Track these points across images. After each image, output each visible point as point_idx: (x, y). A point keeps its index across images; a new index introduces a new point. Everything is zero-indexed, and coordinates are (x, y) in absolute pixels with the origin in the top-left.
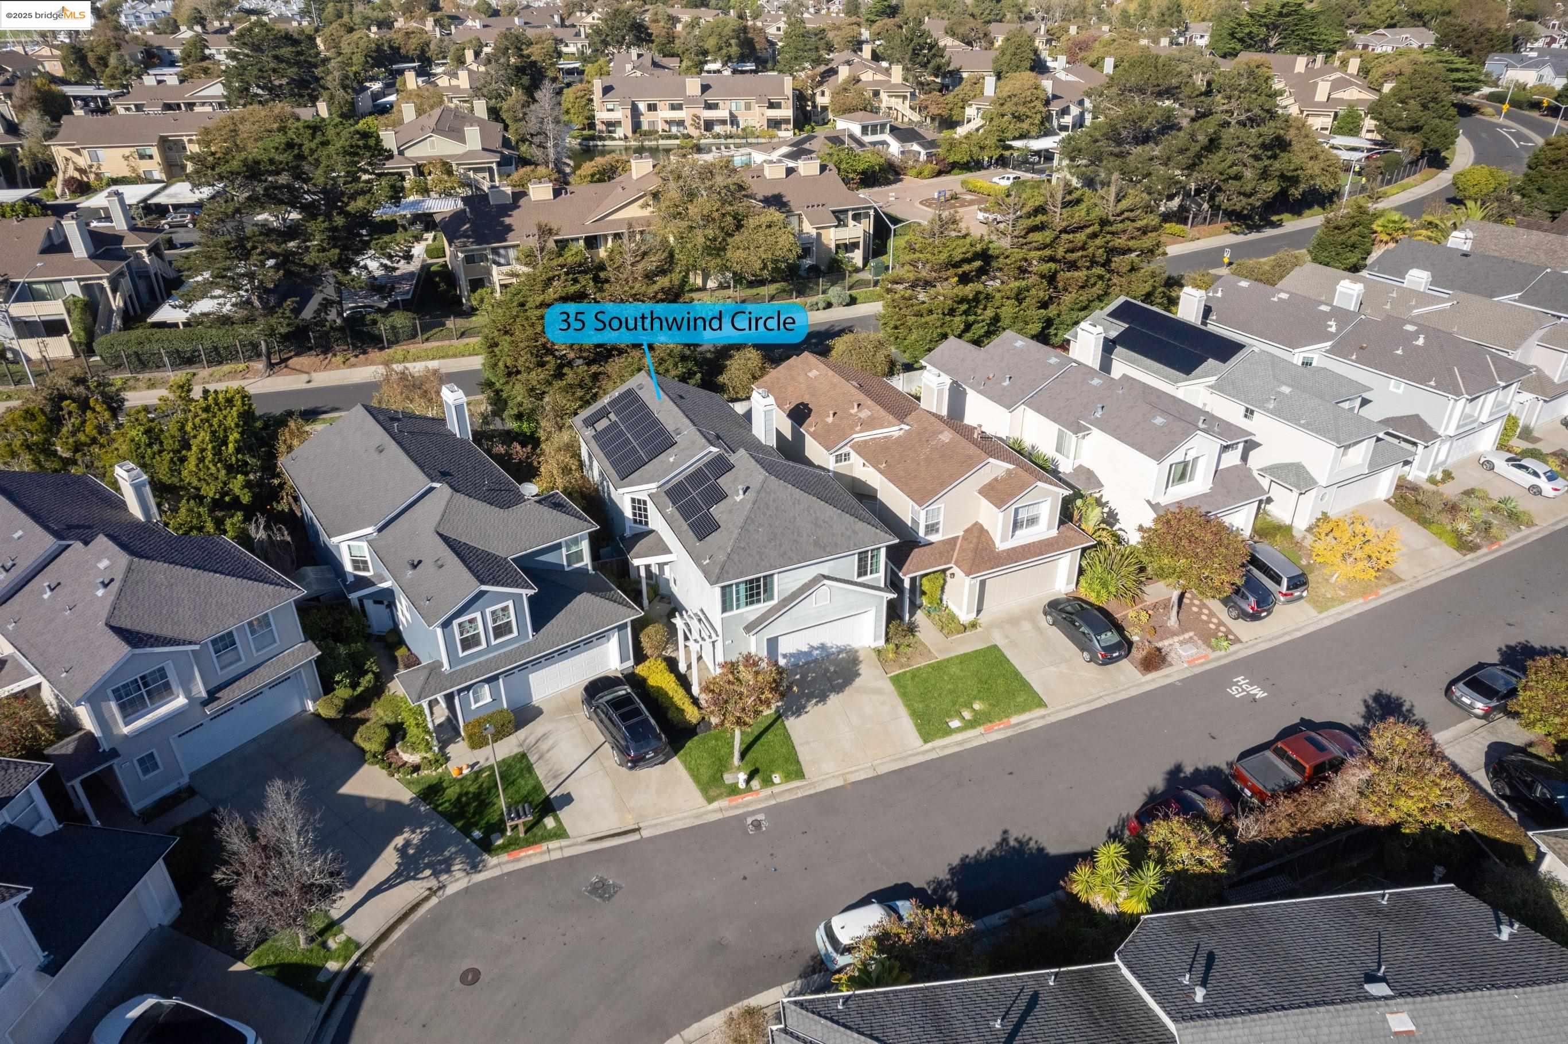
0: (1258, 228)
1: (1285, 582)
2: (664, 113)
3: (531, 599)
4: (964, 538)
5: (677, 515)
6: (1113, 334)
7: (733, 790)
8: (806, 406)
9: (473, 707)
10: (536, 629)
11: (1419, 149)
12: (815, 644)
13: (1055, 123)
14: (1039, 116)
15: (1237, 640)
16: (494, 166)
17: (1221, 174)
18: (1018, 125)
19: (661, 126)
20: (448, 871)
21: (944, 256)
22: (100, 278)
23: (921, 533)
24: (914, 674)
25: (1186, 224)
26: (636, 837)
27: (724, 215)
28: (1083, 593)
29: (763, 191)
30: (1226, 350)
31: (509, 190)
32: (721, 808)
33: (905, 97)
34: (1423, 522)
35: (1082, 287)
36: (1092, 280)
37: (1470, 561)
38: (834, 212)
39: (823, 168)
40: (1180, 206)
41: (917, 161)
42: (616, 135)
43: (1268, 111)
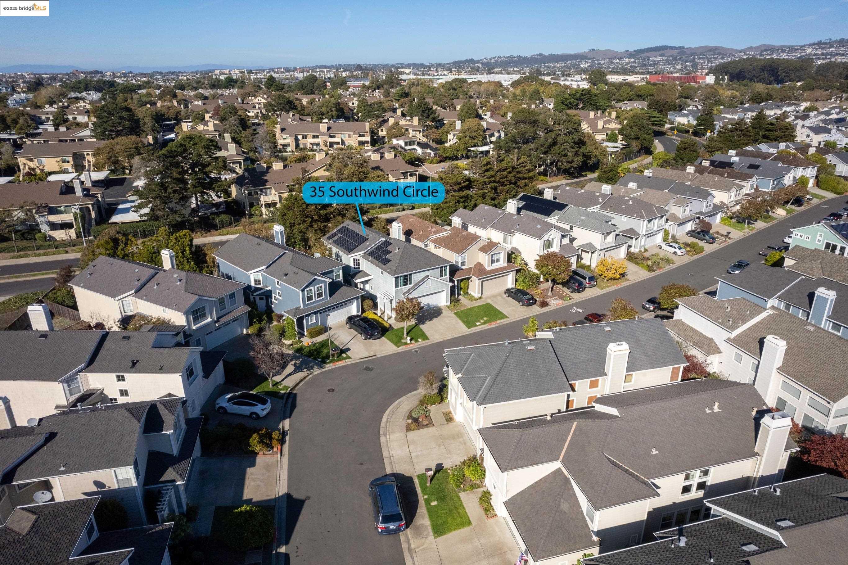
0: (577, 177)
1: (587, 279)
2: (310, 140)
3: (330, 284)
4: (474, 267)
5: (374, 260)
6: (520, 206)
7: (406, 344)
8: (410, 230)
9: (310, 323)
10: (330, 296)
11: (640, 146)
12: (426, 304)
13: (488, 140)
14: (481, 137)
15: (573, 298)
16: (242, 161)
17: (559, 154)
18: (473, 141)
19: (309, 146)
20: (312, 369)
21: (454, 180)
22: (88, 204)
23: (459, 265)
24: (462, 312)
25: (547, 176)
26: (375, 357)
27: (359, 172)
28: (517, 287)
29: (372, 165)
30: (561, 207)
31: (265, 165)
32: (402, 349)
33: (420, 131)
34: (637, 263)
35: (507, 192)
36: (511, 189)
37: (653, 274)
38: (402, 173)
39: (395, 156)
40: (544, 169)
41: (430, 156)
42: (288, 150)
43: (575, 129)
